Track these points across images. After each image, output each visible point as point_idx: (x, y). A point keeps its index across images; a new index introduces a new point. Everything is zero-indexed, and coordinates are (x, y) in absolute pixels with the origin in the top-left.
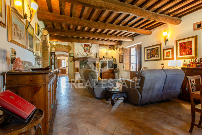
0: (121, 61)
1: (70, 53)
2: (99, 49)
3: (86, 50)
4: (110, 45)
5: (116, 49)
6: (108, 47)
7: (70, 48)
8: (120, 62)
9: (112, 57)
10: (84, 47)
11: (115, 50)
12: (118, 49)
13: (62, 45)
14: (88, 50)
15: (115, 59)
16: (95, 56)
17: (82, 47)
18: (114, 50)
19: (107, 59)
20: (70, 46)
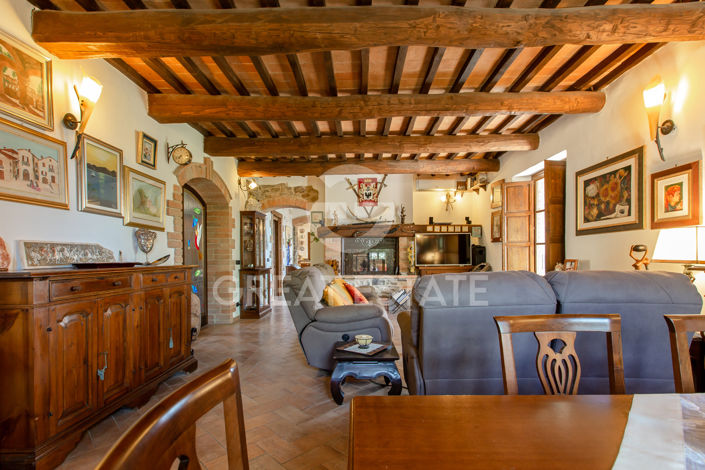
0: (497, 235)
1: (312, 210)
2: (416, 194)
3: (365, 198)
4: (462, 174)
5: (484, 187)
6: (453, 182)
7: (312, 194)
8: (495, 240)
9: (467, 219)
10: (356, 187)
11: (481, 190)
12: (489, 187)
13: (290, 188)
14: (371, 198)
15: (481, 226)
16: (396, 215)
17: (351, 190)
18: (477, 190)
19: (444, 229)
20: (315, 188)
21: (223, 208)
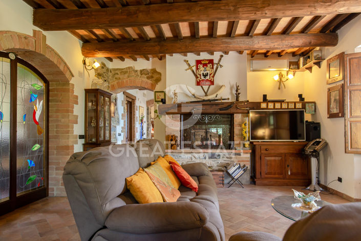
0: (335, 111)
2: (250, 74)
3: (202, 77)
4: (294, 54)
5: (318, 64)
7: (156, 76)
8: (332, 116)
9: (300, 96)
10: (194, 68)
11: (315, 68)
12: (324, 64)
13: (136, 71)
14: (208, 78)
15: (315, 103)
16: (231, 93)
17: (190, 71)
18: (310, 69)
19: (278, 105)
20: (158, 70)
21: (64, 85)
